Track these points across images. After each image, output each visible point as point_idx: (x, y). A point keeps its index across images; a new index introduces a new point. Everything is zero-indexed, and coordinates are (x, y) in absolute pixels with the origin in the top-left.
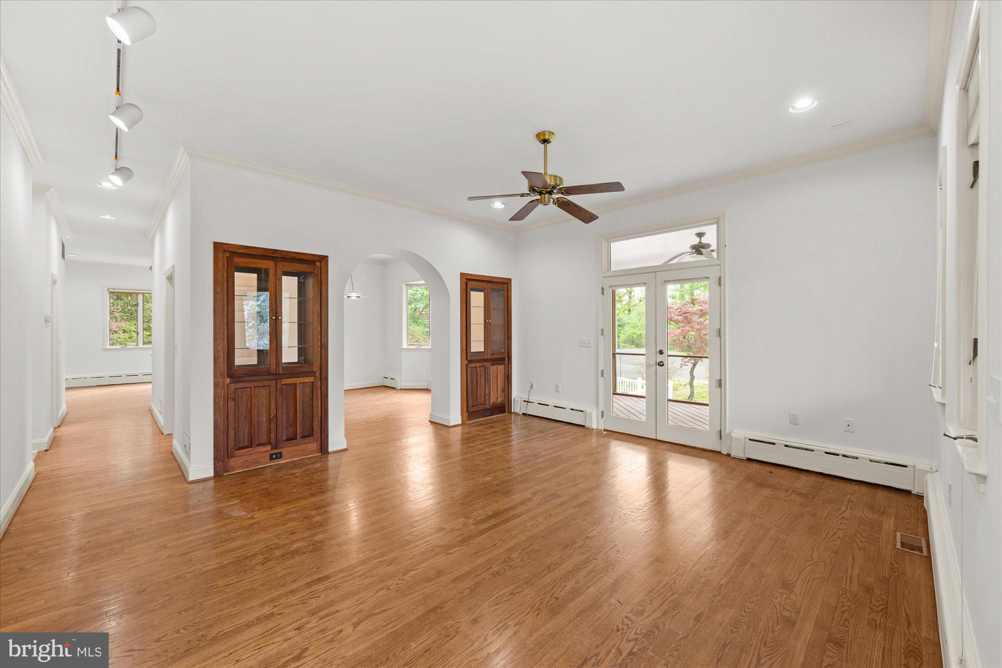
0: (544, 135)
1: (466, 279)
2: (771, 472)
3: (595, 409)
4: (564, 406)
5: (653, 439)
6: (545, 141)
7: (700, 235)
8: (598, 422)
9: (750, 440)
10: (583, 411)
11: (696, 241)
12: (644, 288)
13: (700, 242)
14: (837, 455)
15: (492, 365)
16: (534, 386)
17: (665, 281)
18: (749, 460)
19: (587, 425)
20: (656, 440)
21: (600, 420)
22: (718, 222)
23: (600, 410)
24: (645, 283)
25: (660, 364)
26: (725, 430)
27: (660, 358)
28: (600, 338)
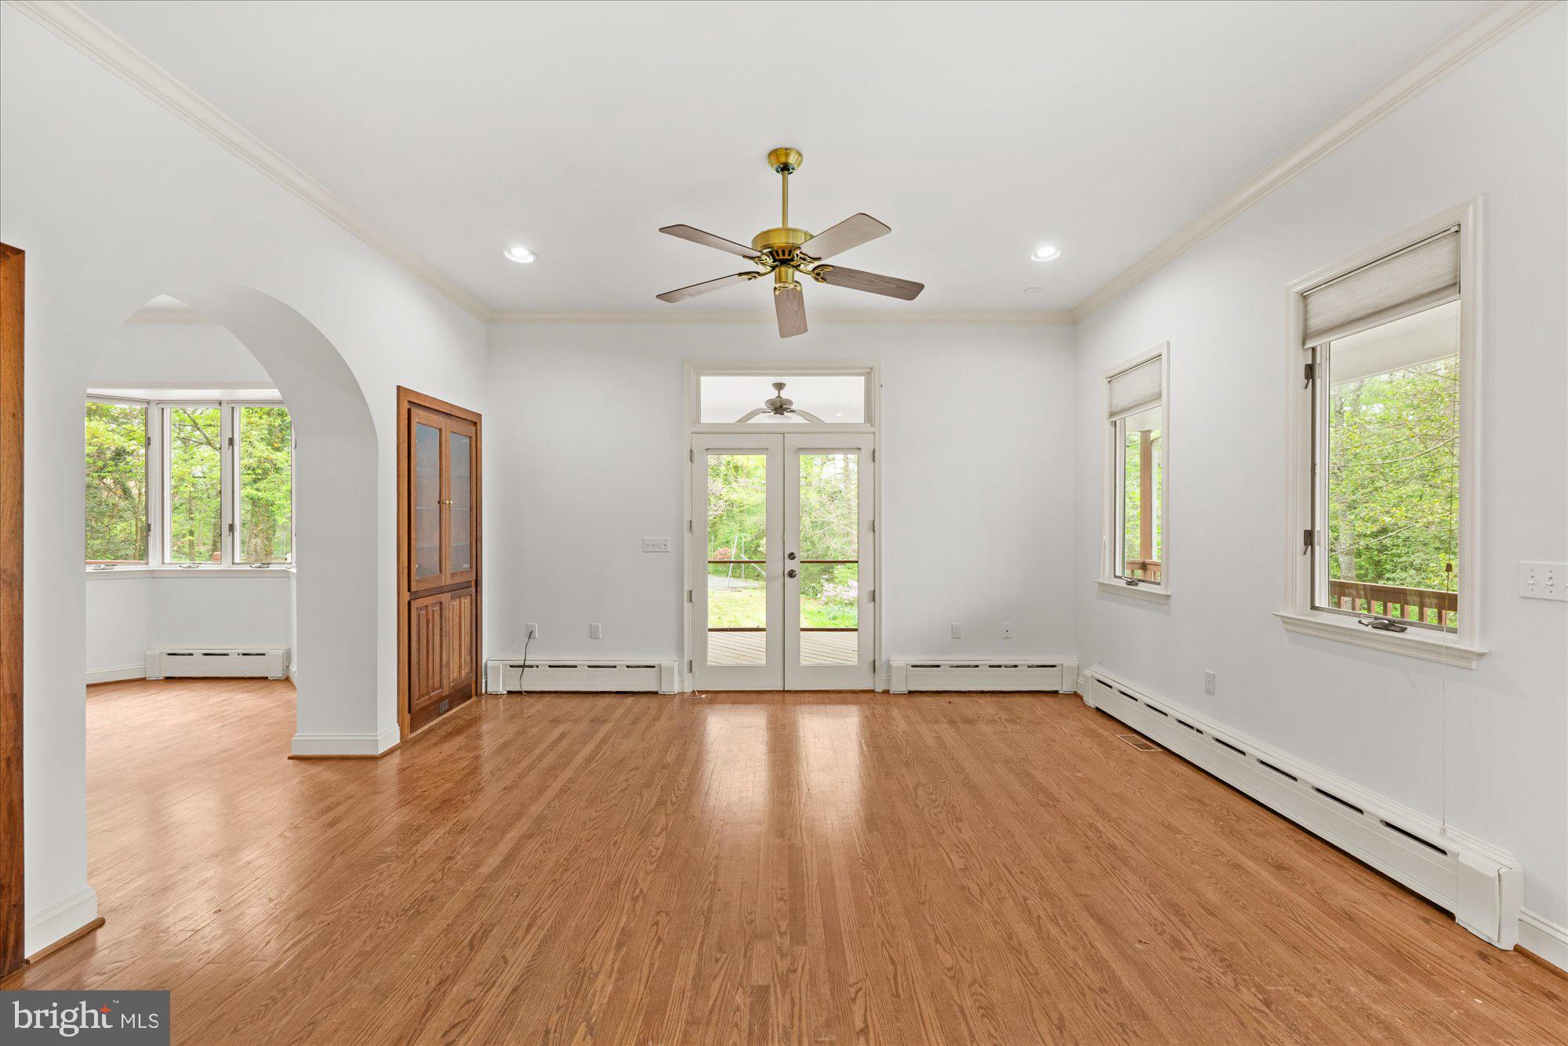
0: (787, 155)
1: (409, 401)
2: (950, 702)
3: (676, 658)
4: (613, 664)
5: (778, 692)
6: (785, 168)
7: (779, 386)
8: (682, 681)
9: (913, 666)
10: (654, 667)
11: (773, 394)
12: (764, 457)
13: (779, 397)
14: (1000, 666)
15: (453, 598)
16: (536, 634)
17: (799, 448)
18: (911, 693)
19: (665, 689)
20: (784, 692)
21: (687, 676)
22: (868, 373)
23: (686, 660)
24: (767, 449)
25: (792, 574)
26: (880, 659)
27: (790, 565)
28: (687, 535)
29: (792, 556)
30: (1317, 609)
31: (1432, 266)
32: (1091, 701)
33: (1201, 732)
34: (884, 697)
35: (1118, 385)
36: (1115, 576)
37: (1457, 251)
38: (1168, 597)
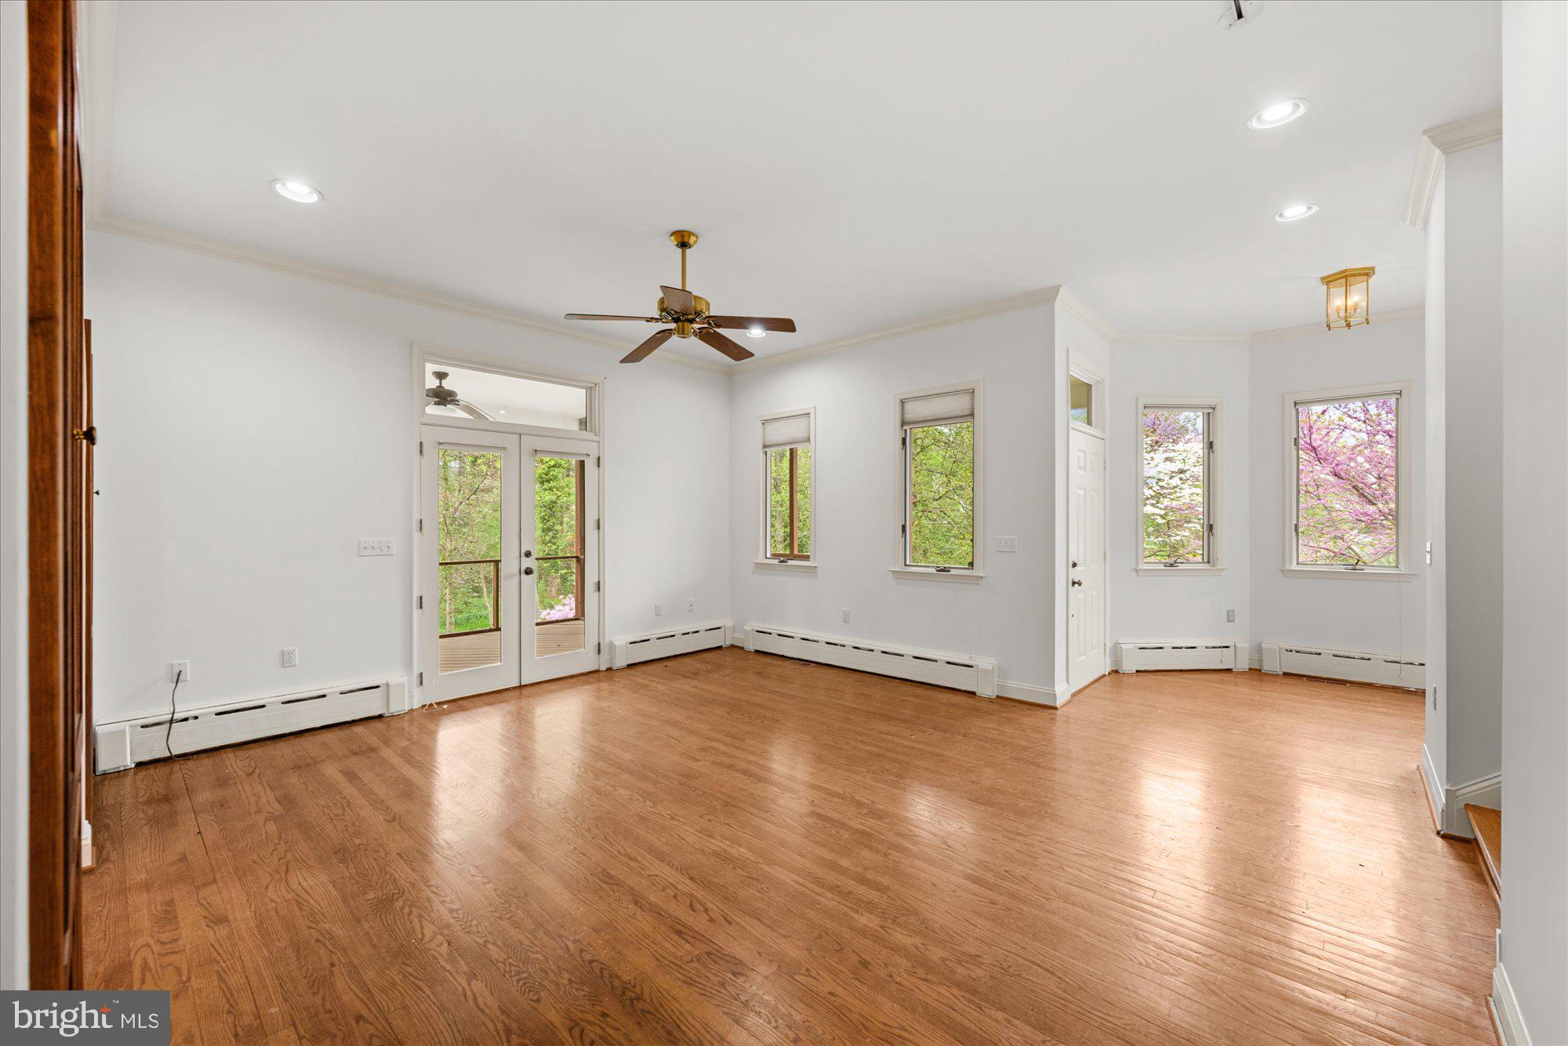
0: (683, 235)
3: (405, 673)
4: (319, 693)
5: (514, 688)
6: (684, 245)
8: (411, 697)
9: (632, 643)
10: (378, 687)
14: (688, 633)
16: (188, 674)
17: (536, 450)
18: (630, 666)
19: (396, 707)
20: (521, 687)
21: (417, 691)
22: (591, 388)
23: (416, 672)
24: (505, 448)
25: (529, 572)
26: (604, 643)
27: (527, 563)
28: (416, 535)
29: (528, 554)
30: (908, 565)
31: (958, 405)
32: (750, 646)
33: (844, 646)
34: (608, 674)
35: (770, 427)
36: (766, 558)
37: (973, 400)
38: (816, 567)
